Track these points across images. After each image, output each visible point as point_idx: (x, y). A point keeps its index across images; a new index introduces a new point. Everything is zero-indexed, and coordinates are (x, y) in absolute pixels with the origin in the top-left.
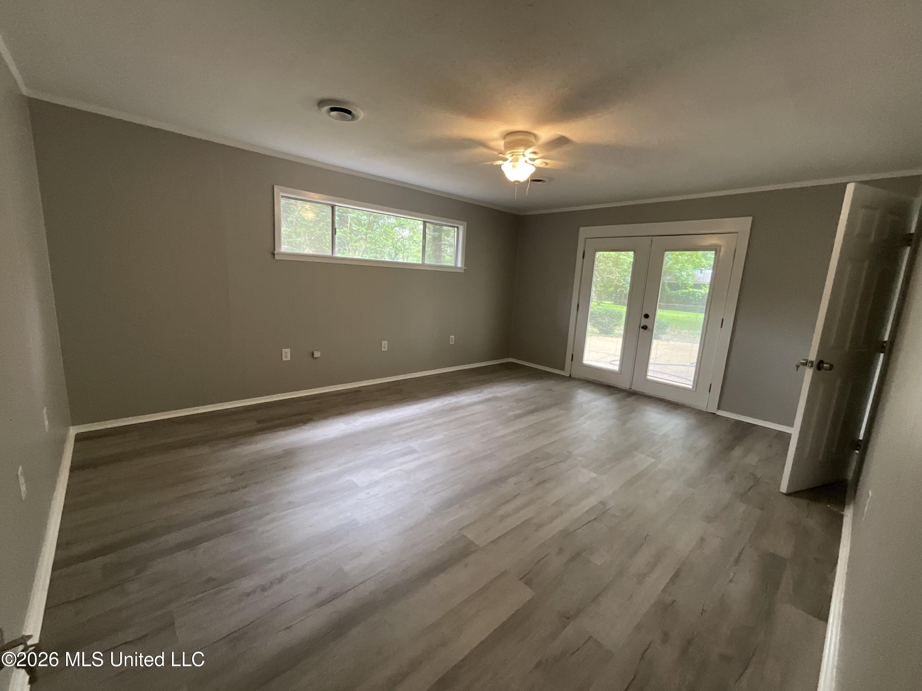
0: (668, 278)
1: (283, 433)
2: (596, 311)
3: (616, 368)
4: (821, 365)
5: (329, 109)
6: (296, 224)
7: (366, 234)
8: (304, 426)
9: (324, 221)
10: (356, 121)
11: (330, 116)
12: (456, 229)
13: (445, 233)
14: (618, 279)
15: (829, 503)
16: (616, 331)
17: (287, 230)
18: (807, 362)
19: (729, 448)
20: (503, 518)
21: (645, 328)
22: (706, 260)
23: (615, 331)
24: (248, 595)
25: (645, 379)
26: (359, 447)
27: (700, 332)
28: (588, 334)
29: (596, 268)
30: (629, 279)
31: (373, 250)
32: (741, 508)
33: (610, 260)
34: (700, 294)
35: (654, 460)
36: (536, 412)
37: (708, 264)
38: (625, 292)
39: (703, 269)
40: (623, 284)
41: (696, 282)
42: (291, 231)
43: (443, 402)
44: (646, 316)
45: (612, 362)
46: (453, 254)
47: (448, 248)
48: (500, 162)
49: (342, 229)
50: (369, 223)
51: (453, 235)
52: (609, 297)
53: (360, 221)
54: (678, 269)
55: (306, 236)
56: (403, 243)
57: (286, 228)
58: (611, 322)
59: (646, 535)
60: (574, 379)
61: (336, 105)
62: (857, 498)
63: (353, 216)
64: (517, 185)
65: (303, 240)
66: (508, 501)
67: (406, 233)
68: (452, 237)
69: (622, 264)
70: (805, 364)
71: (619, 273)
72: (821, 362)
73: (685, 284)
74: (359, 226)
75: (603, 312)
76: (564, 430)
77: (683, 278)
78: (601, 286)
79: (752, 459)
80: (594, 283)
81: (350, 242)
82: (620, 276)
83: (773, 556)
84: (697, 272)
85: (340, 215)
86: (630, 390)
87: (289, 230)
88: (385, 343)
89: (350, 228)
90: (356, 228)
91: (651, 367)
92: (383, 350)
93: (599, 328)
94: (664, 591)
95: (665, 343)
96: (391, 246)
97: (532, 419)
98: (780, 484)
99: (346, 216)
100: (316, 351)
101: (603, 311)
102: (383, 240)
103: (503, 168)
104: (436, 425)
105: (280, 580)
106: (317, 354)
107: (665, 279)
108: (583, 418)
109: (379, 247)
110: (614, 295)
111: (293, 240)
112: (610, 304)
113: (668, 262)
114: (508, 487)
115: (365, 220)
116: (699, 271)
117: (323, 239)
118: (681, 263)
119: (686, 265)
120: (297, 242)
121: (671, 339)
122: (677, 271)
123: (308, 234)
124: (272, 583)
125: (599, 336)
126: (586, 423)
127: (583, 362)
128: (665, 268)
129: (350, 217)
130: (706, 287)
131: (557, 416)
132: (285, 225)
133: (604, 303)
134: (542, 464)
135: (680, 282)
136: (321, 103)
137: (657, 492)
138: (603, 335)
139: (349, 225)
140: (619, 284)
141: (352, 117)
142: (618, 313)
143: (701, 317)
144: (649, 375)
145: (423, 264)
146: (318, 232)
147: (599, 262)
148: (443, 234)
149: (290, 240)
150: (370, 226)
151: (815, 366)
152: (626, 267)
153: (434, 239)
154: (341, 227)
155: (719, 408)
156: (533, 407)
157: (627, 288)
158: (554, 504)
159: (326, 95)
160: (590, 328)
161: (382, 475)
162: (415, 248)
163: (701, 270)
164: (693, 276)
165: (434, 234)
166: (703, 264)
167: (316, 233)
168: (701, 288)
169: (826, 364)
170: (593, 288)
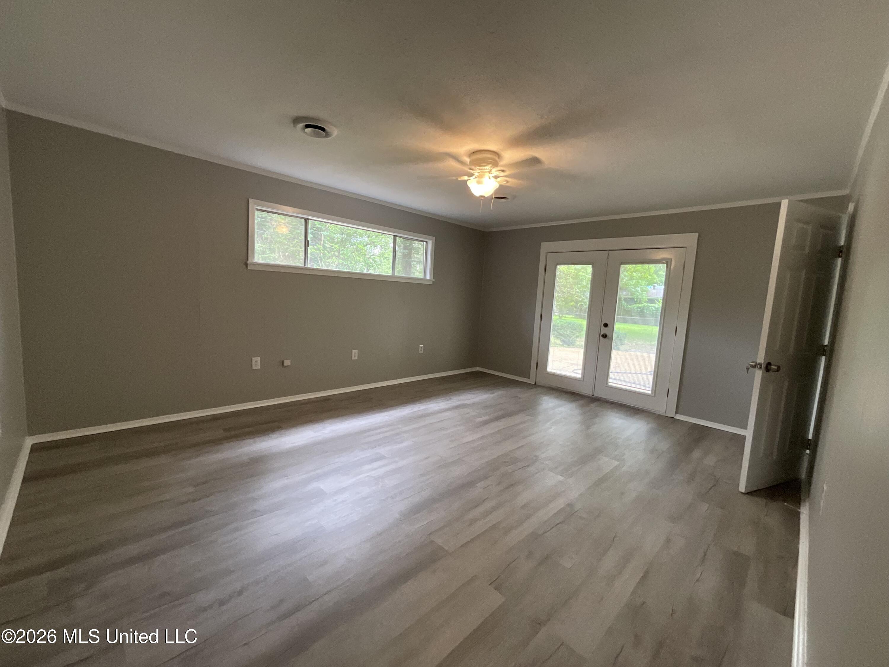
0: (624, 293)
1: (251, 441)
2: (558, 324)
3: (579, 376)
4: (769, 367)
5: (304, 126)
6: (271, 242)
7: (339, 251)
8: (272, 434)
9: (298, 239)
10: (329, 138)
11: (305, 132)
12: (425, 243)
13: (414, 250)
14: (578, 294)
15: (785, 501)
16: (578, 343)
17: (262, 247)
18: (756, 364)
19: (688, 450)
20: (472, 522)
21: (605, 336)
22: (657, 276)
23: (576, 342)
24: (205, 610)
25: (607, 386)
26: (327, 454)
27: (656, 342)
28: (551, 345)
29: (557, 284)
30: (588, 294)
31: (345, 265)
32: (704, 508)
33: (569, 276)
34: (653, 308)
35: (619, 463)
36: (504, 417)
37: (659, 281)
38: (585, 306)
39: (656, 285)
40: (583, 299)
41: (649, 297)
42: (266, 247)
43: (412, 410)
44: (606, 325)
45: (575, 371)
46: (422, 270)
47: (417, 264)
48: (466, 178)
49: (315, 246)
50: (342, 241)
51: (422, 252)
52: (570, 311)
53: (332, 239)
54: (633, 285)
55: (280, 253)
56: (374, 259)
57: (261, 244)
58: (572, 333)
59: (614, 536)
60: (540, 386)
61: (311, 122)
62: (812, 495)
63: (327, 233)
64: (482, 199)
65: (277, 255)
66: (477, 506)
67: (377, 251)
68: (421, 255)
69: (581, 280)
70: (754, 367)
71: (579, 288)
72: (769, 364)
73: (640, 299)
74: (332, 243)
75: (565, 325)
76: (531, 435)
77: (638, 293)
78: (562, 301)
79: (710, 460)
80: (556, 298)
81: (323, 258)
82: (579, 291)
83: (737, 554)
84: (650, 289)
85: (313, 232)
86: (593, 396)
87: (264, 246)
88: (355, 352)
89: (323, 245)
90: (329, 245)
91: (611, 375)
92: (353, 358)
93: (562, 339)
94: (634, 592)
95: (624, 353)
96: (363, 262)
97: (501, 424)
98: (738, 485)
99: (319, 234)
100: (286, 359)
101: (565, 323)
102: (355, 256)
103: (469, 183)
104: (405, 432)
105: (240, 593)
106: (287, 363)
107: (622, 294)
108: (548, 425)
109: (351, 263)
110: (575, 310)
111: (267, 255)
112: (571, 318)
113: (623, 279)
114: (477, 491)
115: (337, 238)
116: (652, 287)
117: (297, 255)
118: (635, 280)
119: (640, 281)
120: (272, 258)
121: (629, 349)
122: (632, 286)
123: (282, 251)
124: (231, 597)
125: (562, 347)
126: (551, 428)
127: (547, 370)
128: (621, 284)
129: (323, 235)
130: (659, 302)
131: (524, 422)
132: (260, 242)
133: (565, 317)
134: (510, 469)
135: (635, 297)
136: (296, 120)
137: (622, 494)
138: (565, 346)
139: (322, 242)
140: (579, 299)
141: (326, 134)
142: (579, 325)
143: (656, 330)
144: (610, 381)
145: (393, 276)
146: (292, 249)
147: (560, 279)
148: (413, 252)
149: (264, 256)
150: (343, 243)
151: (764, 369)
152: (585, 283)
153: (404, 256)
154: (314, 244)
155: (677, 413)
156: (500, 413)
157: (586, 303)
158: (523, 507)
159: (302, 113)
160: (552, 339)
161: (351, 481)
162: (386, 264)
163: (654, 286)
164: (647, 291)
165: (404, 251)
166: (655, 280)
167: (290, 249)
168: (654, 303)
169: (774, 366)
170: (555, 303)
